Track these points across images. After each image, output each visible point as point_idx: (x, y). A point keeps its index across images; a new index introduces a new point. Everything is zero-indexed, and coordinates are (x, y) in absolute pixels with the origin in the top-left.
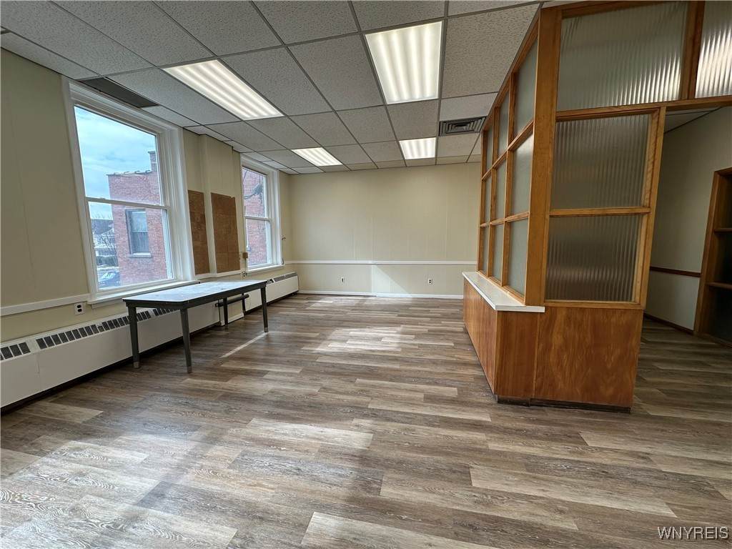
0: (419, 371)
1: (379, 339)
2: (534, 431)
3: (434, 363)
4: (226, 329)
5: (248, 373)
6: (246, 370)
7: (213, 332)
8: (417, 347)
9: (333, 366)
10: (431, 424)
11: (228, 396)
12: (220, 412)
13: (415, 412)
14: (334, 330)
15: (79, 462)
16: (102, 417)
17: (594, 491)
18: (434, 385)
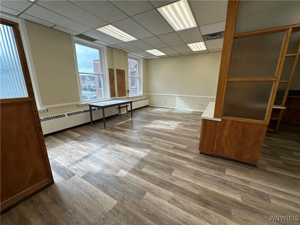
0: (177, 138)
1: (169, 125)
2: (207, 165)
3: (185, 136)
4: (120, 116)
5: (120, 131)
6: (120, 130)
7: (116, 117)
8: (182, 130)
9: (148, 132)
10: (170, 155)
11: (113, 136)
12: (108, 140)
13: (167, 151)
14: (154, 120)
15: (73, 146)
16: (80, 136)
17: (215, 186)
18: (179, 144)
